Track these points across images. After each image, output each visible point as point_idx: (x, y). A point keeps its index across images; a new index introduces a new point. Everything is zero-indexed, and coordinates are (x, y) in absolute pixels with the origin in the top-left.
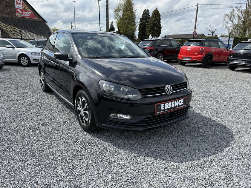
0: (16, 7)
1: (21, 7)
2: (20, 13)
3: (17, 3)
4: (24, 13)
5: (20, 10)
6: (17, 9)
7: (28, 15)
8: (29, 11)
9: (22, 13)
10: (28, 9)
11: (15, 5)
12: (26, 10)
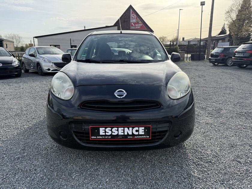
0: (131, 22)
1: (134, 21)
2: (133, 26)
3: (132, 18)
4: (136, 25)
5: (134, 23)
6: (131, 23)
7: (139, 27)
8: (140, 24)
9: (135, 26)
10: (140, 22)
11: (130, 20)
12: (138, 23)
